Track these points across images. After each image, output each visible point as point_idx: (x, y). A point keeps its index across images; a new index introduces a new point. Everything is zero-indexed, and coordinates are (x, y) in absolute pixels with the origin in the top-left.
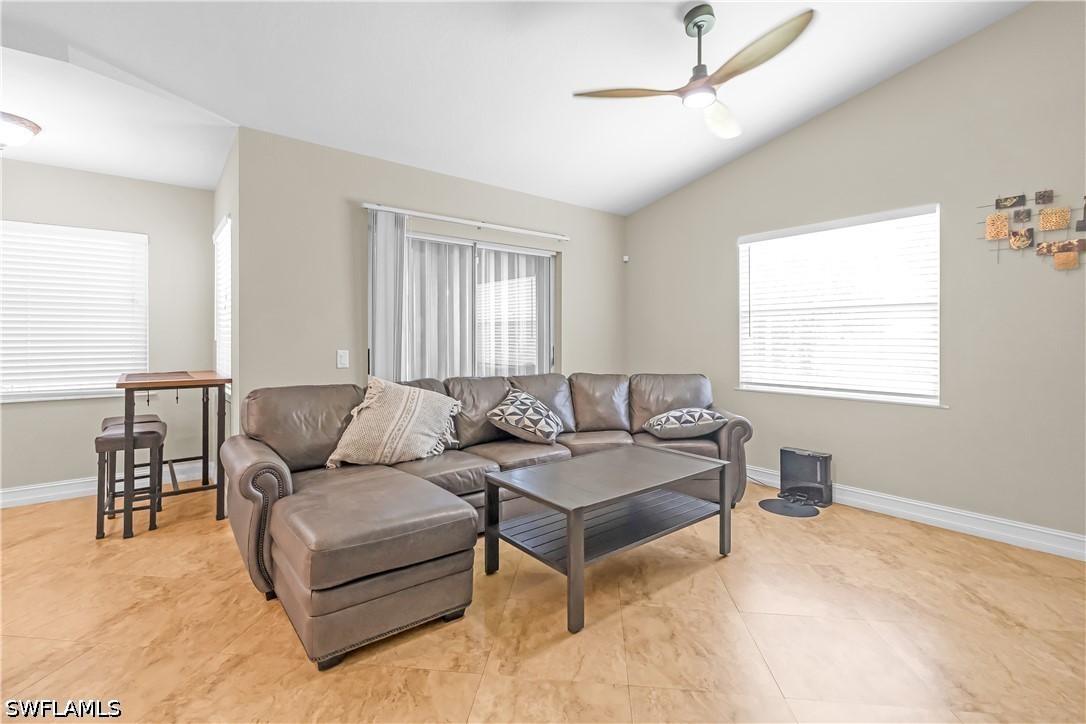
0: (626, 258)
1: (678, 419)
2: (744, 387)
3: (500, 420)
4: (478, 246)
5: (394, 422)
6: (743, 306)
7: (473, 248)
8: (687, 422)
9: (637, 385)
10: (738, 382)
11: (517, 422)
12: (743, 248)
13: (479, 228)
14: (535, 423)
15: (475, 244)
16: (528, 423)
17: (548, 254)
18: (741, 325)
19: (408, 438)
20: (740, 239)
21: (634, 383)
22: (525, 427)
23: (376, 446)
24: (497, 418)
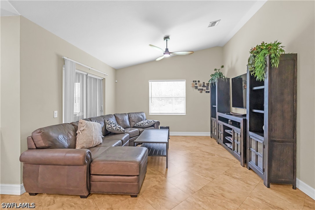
0: (116, 81)
1: (147, 122)
2: (150, 114)
3: (111, 129)
4: (88, 75)
5: (94, 133)
6: (150, 96)
7: (87, 75)
8: (149, 123)
9: (130, 116)
10: (149, 113)
11: (115, 128)
12: (150, 83)
13: (89, 69)
14: (120, 128)
15: (87, 74)
16: (118, 128)
17: (101, 78)
18: (150, 100)
19: (98, 137)
20: (149, 81)
21: (129, 115)
22: (118, 130)
23: (91, 142)
24: (110, 128)
